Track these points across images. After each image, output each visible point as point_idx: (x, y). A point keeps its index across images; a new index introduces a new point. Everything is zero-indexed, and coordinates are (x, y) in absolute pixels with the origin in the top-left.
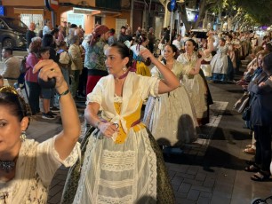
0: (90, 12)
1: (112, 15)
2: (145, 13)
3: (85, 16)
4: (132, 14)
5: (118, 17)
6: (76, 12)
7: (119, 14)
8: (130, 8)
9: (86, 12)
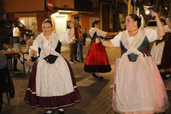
0: (71, 13)
1: (86, 14)
2: (111, 11)
3: (66, 16)
4: (101, 13)
5: (91, 16)
6: (60, 13)
7: (92, 13)
8: (99, 8)
9: (68, 13)
